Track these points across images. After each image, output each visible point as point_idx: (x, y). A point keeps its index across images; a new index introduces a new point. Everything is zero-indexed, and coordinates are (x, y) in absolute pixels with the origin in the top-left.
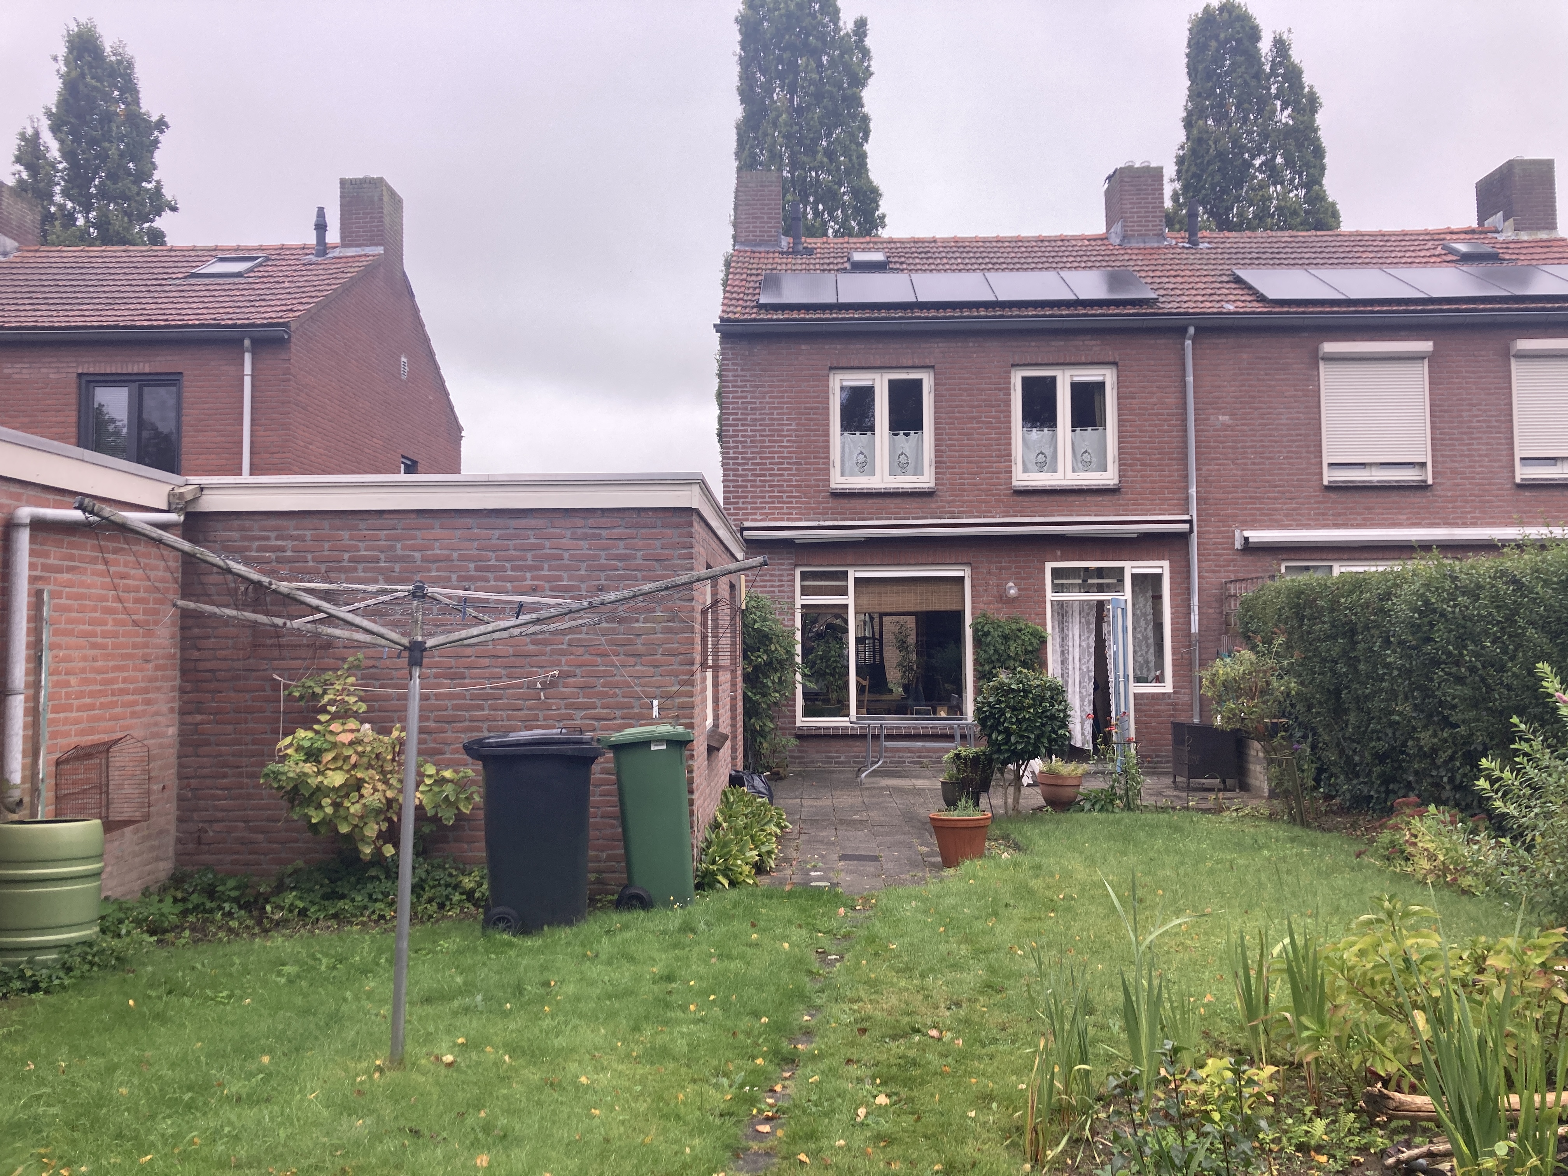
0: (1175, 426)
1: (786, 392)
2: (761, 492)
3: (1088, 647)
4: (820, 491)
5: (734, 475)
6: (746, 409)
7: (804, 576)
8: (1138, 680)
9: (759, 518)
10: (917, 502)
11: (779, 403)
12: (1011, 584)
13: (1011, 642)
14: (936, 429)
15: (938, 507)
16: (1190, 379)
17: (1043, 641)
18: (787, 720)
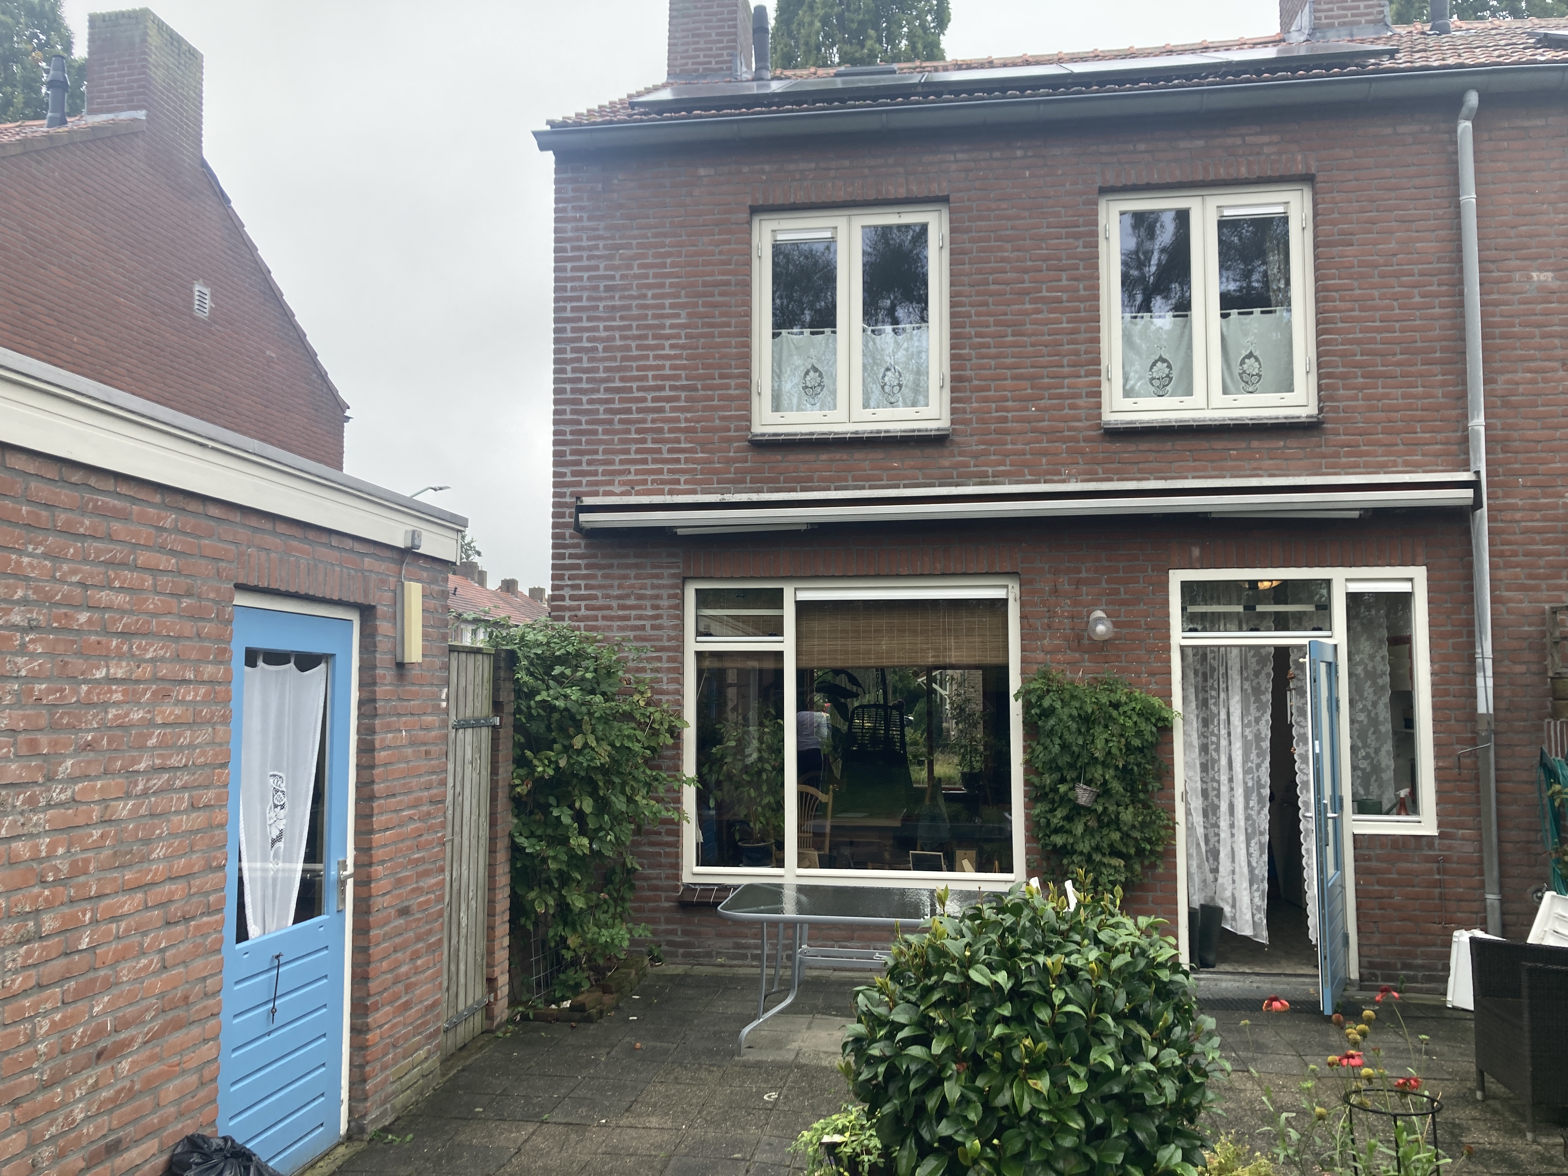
0: (1437, 295)
1: (669, 255)
2: (622, 441)
3: (1258, 737)
4: (729, 440)
5: (573, 412)
6: (596, 288)
7: (704, 599)
8: (1363, 807)
9: (617, 489)
10: (915, 457)
11: (656, 276)
12: (1099, 614)
13: (1098, 730)
14: (953, 315)
15: (956, 466)
16: (1469, 198)
17: (1165, 729)
18: (663, 873)
